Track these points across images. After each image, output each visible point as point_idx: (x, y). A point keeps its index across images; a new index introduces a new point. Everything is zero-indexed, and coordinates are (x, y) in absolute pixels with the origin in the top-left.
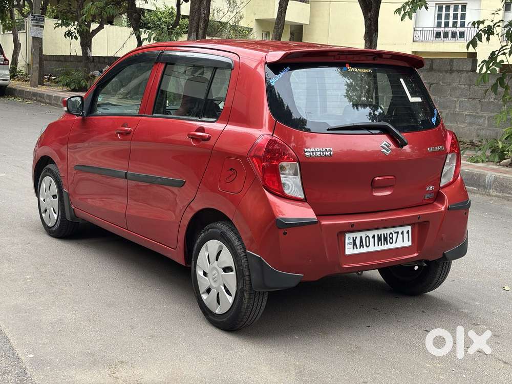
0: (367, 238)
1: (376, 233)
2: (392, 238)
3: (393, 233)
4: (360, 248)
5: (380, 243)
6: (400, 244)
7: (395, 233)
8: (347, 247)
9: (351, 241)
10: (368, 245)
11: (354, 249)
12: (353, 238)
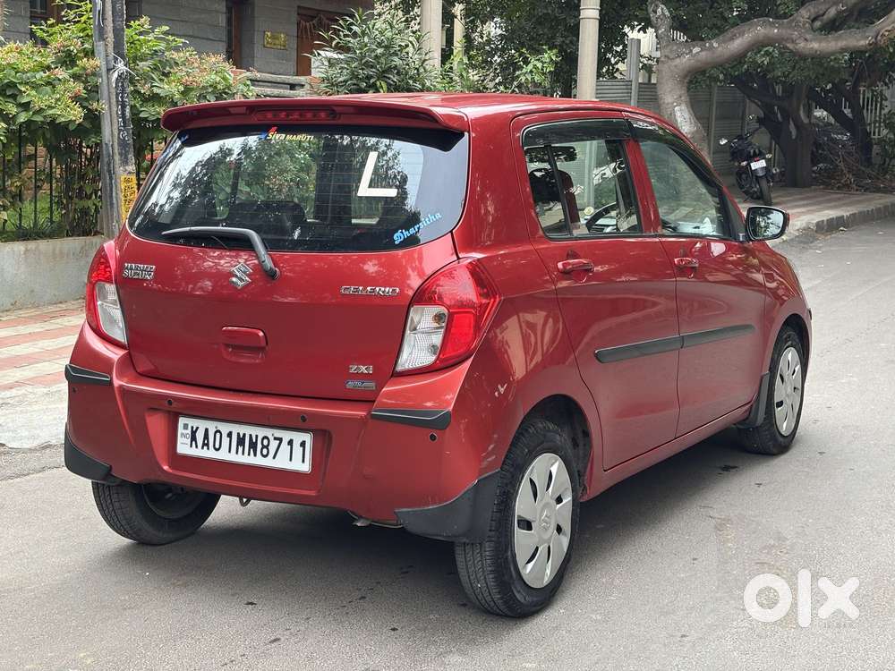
0: (218, 435)
1: (237, 429)
2: (267, 447)
3: (271, 438)
4: (203, 448)
5: (240, 449)
6: (281, 462)
7: (275, 439)
8: (180, 440)
9: (189, 431)
10: (217, 446)
11: (191, 446)
12: (192, 427)
